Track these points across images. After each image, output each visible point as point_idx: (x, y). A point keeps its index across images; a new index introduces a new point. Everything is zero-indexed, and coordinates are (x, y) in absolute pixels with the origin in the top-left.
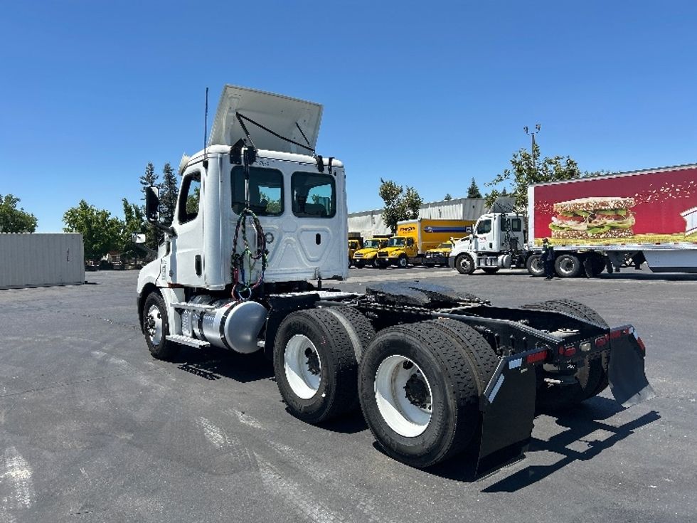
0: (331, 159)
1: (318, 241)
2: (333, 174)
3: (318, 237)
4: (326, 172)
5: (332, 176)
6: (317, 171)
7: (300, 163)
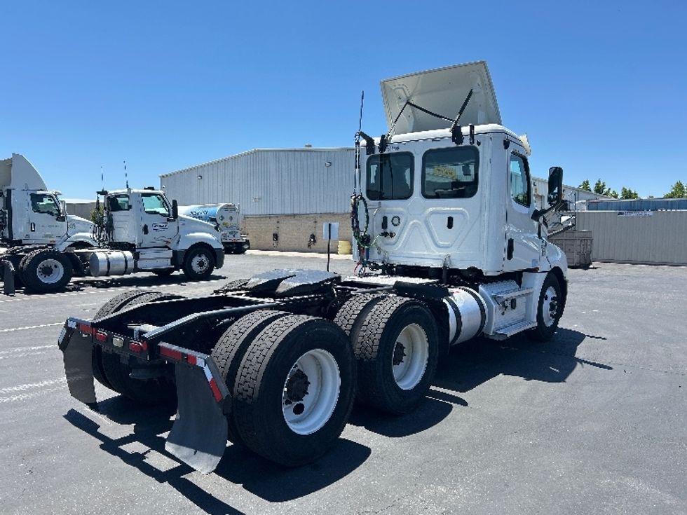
0: (472, 128)
1: (450, 225)
2: (475, 144)
3: (450, 221)
4: (466, 142)
5: (474, 147)
6: (453, 145)
7: (433, 140)
